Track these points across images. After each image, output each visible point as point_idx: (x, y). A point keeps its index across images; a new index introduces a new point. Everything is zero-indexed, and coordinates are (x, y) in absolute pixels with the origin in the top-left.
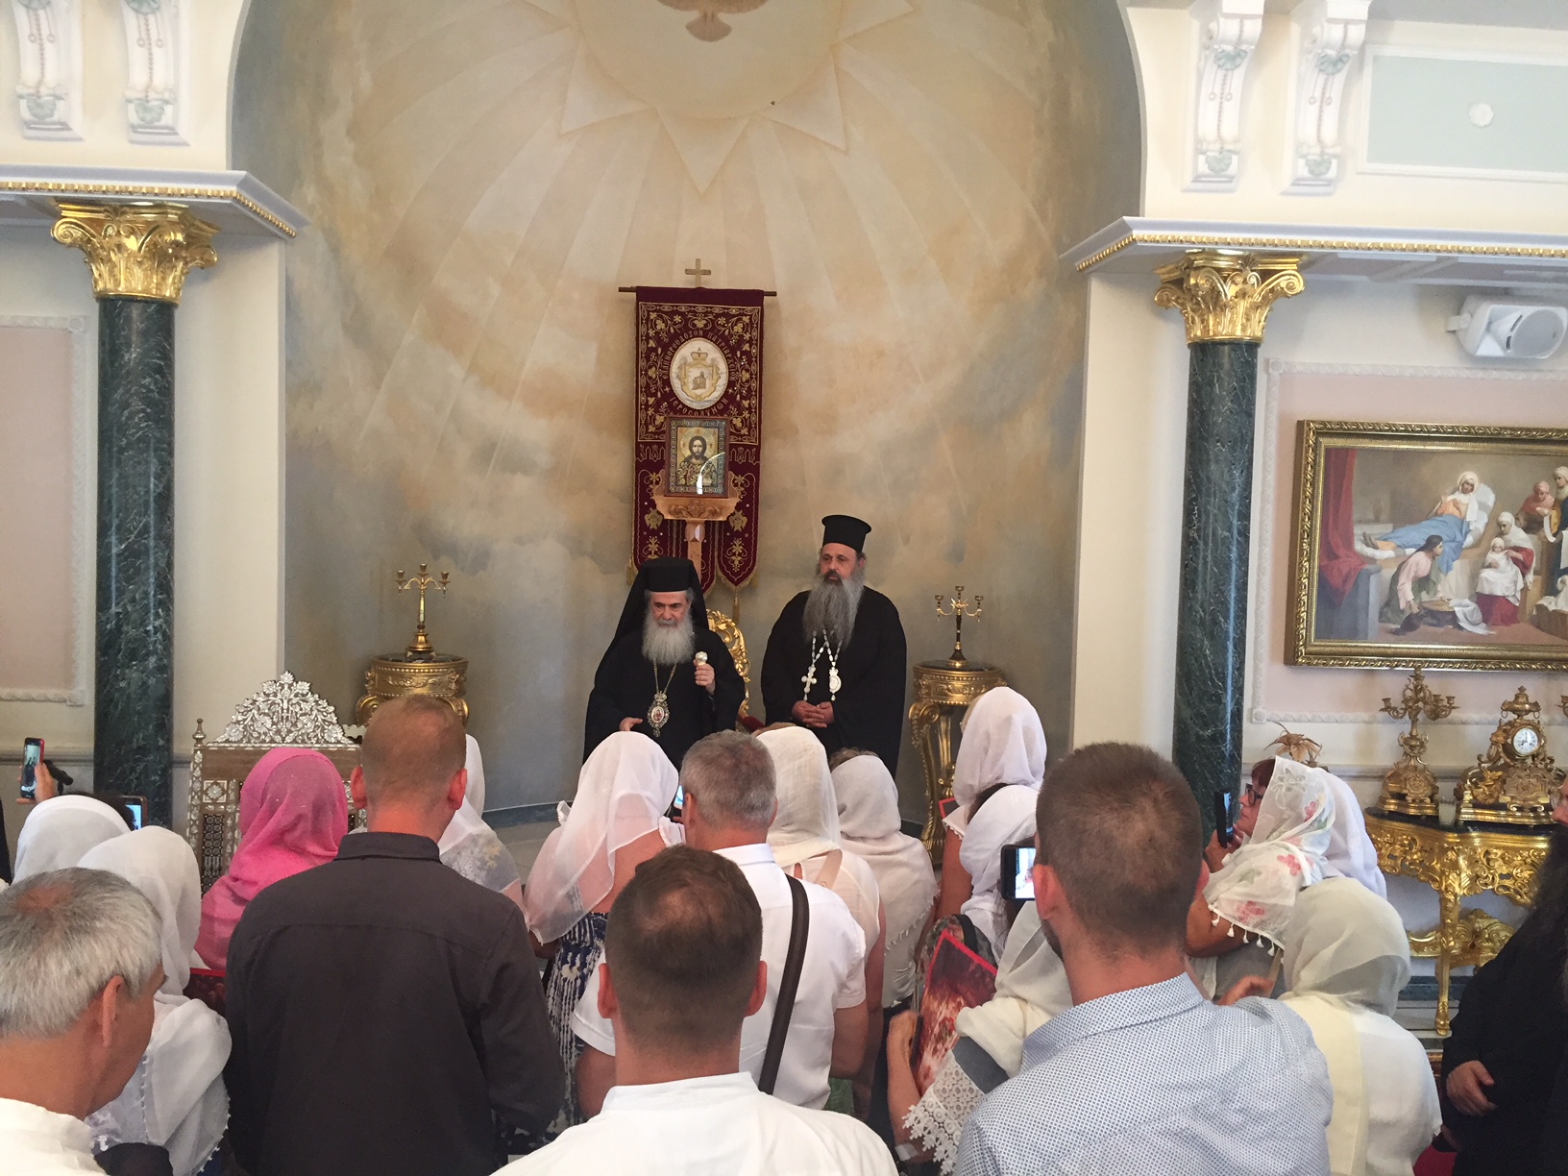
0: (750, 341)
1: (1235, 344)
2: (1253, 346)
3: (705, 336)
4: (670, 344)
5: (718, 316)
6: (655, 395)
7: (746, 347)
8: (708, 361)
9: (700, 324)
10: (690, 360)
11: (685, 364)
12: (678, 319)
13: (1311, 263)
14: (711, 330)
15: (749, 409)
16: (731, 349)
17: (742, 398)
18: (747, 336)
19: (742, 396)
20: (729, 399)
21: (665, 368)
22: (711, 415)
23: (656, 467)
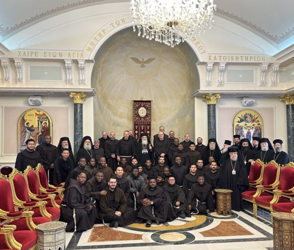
0: (149, 107)
1: (212, 105)
2: (215, 105)
3: (143, 107)
4: (138, 108)
5: (145, 104)
6: (136, 115)
8: (144, 110)
11: (140, 111)
12: (139, 105)
13: (222, 95)
16: (147, 109)
19: (148, 115)
20: (147, 116)
21: (138, 111)
22: (144, 118)
23: (137, 125)
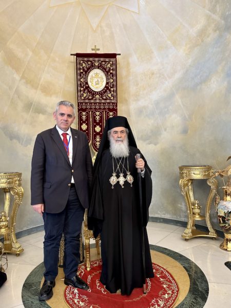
0: (113, 70)
3: (98, 68)
4: (87, 71)
5: (102, 61)
6: (83, 87)
7: (111, 71)
8: (100, 76)
9: (97, 64)
10: (94, 76)
11: (92, 77)
12: (89, 63)
14: (100, 66)
15: (113, 91)
16: (107, 72)
17: (111, 88)
18: (112, 68)
19: (111, 87)
20: (107, 88)
21: (86, 79)
22: (101, 93)
23: (84, 110)
